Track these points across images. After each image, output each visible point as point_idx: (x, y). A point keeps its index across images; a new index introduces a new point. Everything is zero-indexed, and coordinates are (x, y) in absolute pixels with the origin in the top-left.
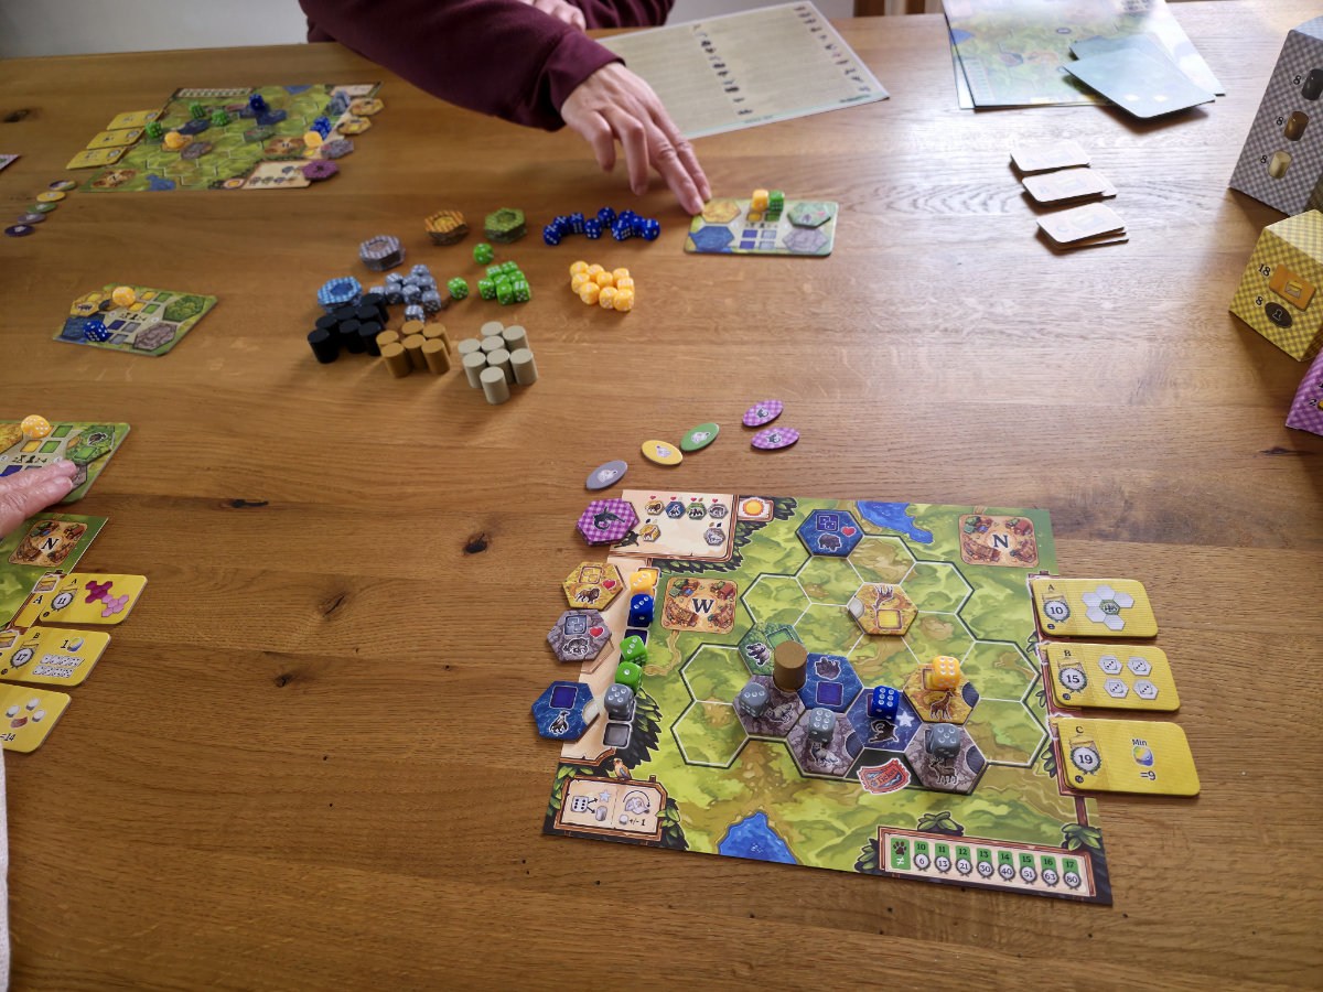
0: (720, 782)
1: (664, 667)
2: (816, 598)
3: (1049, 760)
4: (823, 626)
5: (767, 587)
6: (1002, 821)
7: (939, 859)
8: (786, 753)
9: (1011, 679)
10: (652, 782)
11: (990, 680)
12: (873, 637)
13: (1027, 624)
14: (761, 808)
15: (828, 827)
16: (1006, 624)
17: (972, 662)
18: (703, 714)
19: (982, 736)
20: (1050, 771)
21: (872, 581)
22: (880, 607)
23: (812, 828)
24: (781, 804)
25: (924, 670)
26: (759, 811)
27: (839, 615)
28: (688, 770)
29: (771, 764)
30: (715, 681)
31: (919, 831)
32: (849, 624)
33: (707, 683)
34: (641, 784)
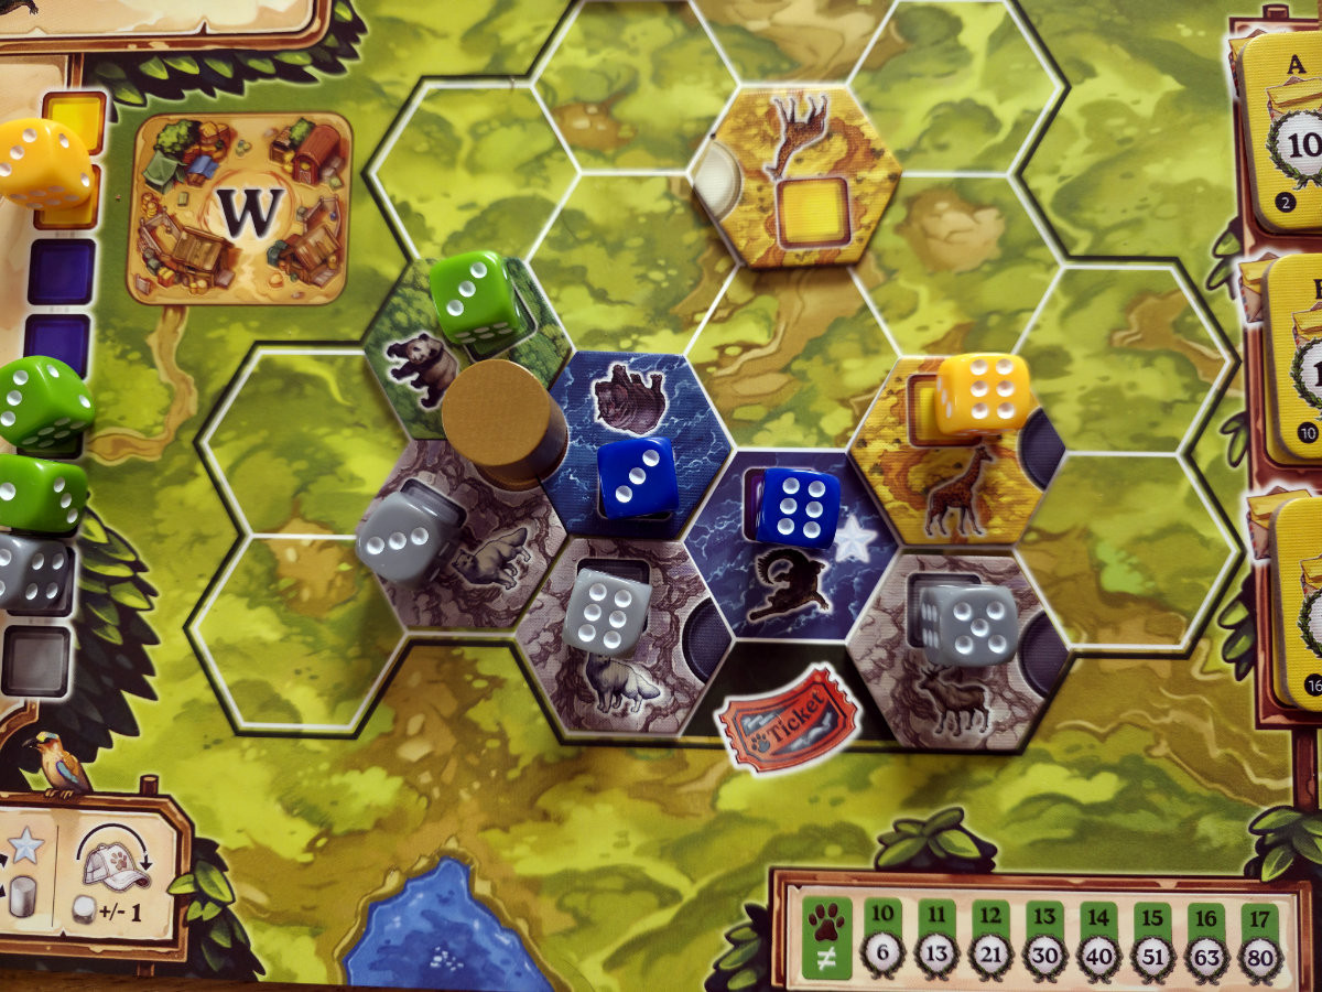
0: (336, 780)
1: (147, 432)
2: (594, 151)
3: (1237, 627)
4: (615, 249)
5: (442, 123)
6: (1098, 819)
7: (927, 944)
8: (515, 675)
9: (1155, 382)
10: (148, 796)
11: (1097, 392)
12: (764, 276)
13: (1214, 194)
14: (452, 845)
15: (636, 883)
16: (1154, 199)
17: (1050, 337)
18: (273, 575)
19: (1064, 571)
20: (1237, 661)
21: (765, 74)
22: (788, 171)
23: (591, 891)
24: (505, 829)
25: (914, 380)
26: (445, 855)
27: (665, 205)
28: (243, 752)
29: (474, 714)
30: (301, 465)
31: (878, 869)
32: (693, 236)
33: (278, 475)
34: (116, 803)
